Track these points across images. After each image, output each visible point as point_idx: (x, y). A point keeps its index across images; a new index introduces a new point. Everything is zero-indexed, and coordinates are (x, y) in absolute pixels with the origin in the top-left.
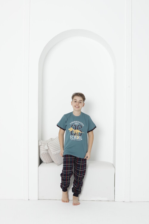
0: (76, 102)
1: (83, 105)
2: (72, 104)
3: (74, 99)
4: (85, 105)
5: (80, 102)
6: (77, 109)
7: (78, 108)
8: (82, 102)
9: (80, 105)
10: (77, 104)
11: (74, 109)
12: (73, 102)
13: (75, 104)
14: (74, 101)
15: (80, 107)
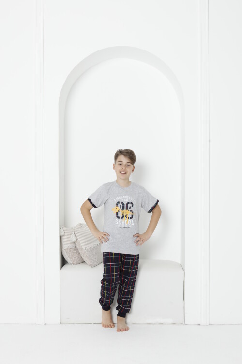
0: (121, 164)
1: (133, 170)
2: (114, 168)
3: (118, 160)
5: (128, 165)
6: (122, 176)
7: (125, 175)
8: (131, 165)
9: (129, 170)
10: (124, 168)
11: (117, 176)
12: (117, 165)
13: (119, 168)
14: (117, 163)
15: (128, 174)
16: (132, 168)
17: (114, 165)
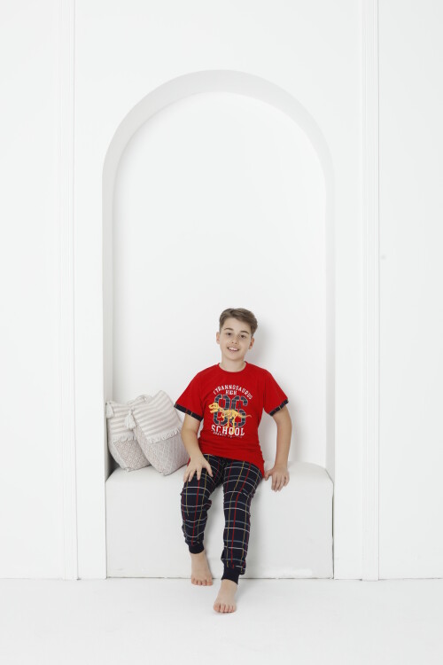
0: (229, 334)
1: (251, 345)
2: (218, 340)
3: (225, 326)
4: (254, 344)
5: (243, 336)
6: (233, 356)
7: (237, 353)
8: (249, 336)
9: (243, 344)
10: (235, 341)
11: (224, 356)
12: (222, 336)
13: (228, 341)
14: (223, 332)
15: (241, 352)
16: (249, 341)
17: (218, 334)
